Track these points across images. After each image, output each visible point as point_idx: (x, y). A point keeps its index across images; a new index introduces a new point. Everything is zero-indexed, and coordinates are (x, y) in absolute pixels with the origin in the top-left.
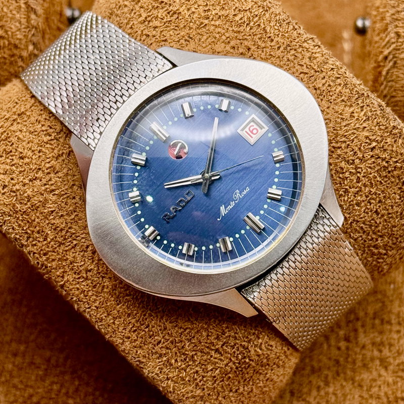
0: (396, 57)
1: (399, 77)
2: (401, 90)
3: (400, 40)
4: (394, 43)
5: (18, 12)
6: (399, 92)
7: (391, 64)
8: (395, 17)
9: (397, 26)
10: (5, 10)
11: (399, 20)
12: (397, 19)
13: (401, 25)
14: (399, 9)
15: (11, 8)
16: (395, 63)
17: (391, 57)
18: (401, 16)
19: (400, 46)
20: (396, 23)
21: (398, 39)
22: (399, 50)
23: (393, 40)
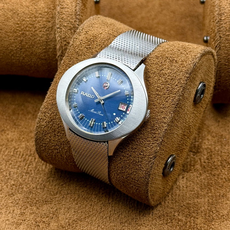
0: (220, 46)
1: (222, 53)
2: (223, 59)
3: (221, 39)
4: (219, 40)
5: (71, 35)
6: (222, 59)
7: (218, 48)
8: (219, 30)
9: (220, 34)
10: (66, 34)
11: (221, 31)
12: (220, 31)
13: (221, 33)
14: (220, 27)
15: (68, 33)
16: (220, 48)
17: (218, 46)
18: (221, 30)
19: (222, 41)
20: (220, 32)
21: (221, 38)
22: (221, 43)
23: (219, 39)
